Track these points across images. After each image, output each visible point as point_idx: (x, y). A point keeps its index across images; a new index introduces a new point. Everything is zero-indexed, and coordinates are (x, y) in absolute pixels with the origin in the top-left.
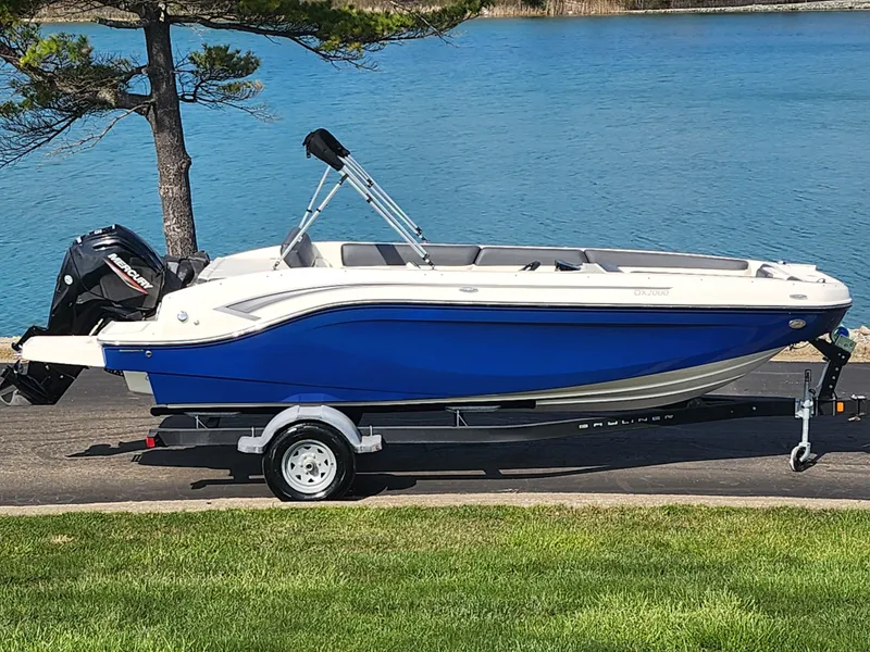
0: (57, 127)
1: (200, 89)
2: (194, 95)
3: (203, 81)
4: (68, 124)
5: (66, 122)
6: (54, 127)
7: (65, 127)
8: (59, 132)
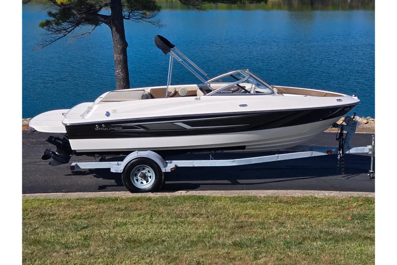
0: (69, 30)
1: (131, 14)
2: (129, 16)
3: (132, 11)
4: (74, 29)
5: (73, 28)
6: (67, 30)
7: (72, 30)
8: (69, 32)
